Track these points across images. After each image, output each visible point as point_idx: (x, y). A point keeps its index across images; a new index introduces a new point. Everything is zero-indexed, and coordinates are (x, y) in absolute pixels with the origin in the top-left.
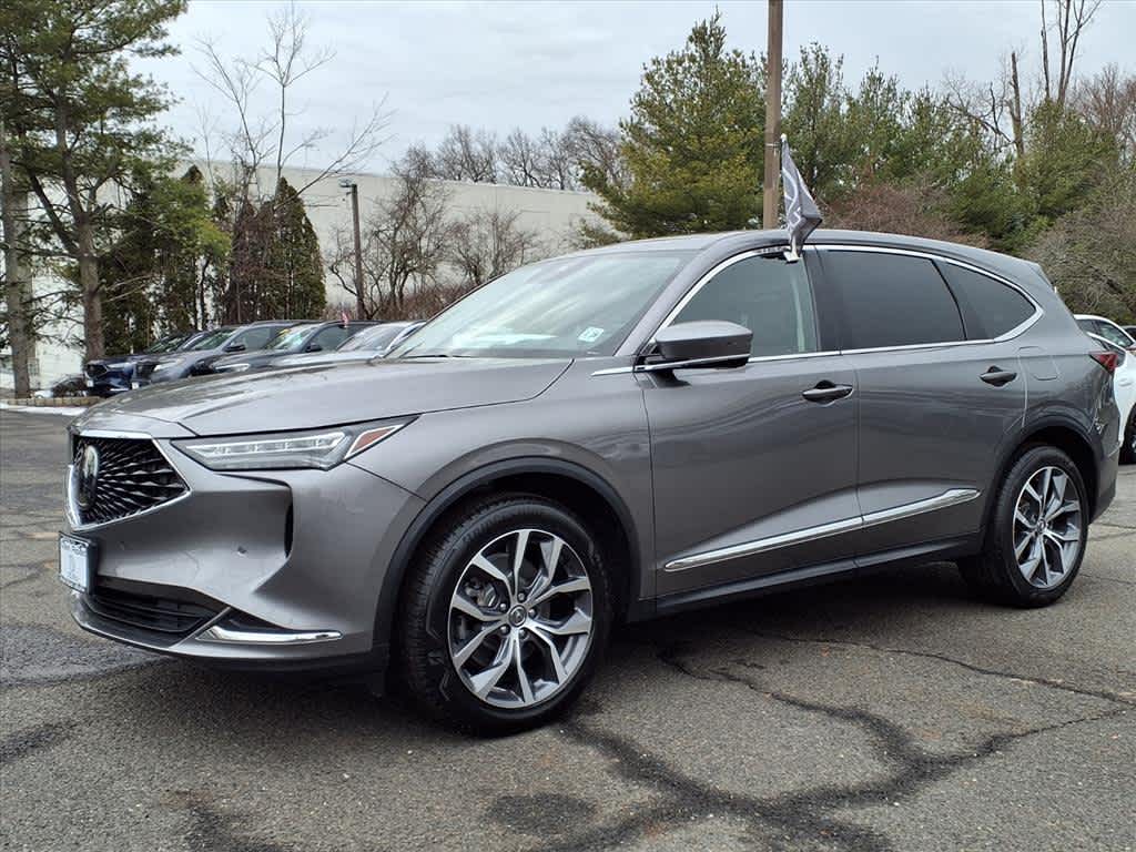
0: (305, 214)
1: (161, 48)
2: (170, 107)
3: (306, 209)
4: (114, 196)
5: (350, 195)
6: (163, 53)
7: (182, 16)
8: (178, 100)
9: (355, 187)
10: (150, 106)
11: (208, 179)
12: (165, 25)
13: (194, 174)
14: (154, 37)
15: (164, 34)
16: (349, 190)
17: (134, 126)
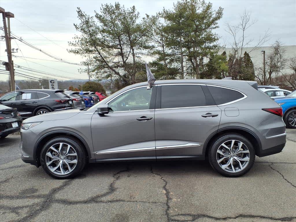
0: (250, 60)
1: (215, 27)
2: (219, 39)
3: (251, 58)
4: (206, 60)
5: (263, 54)
6: (216, 28)
7: (221, 19)
8: (220, 37)
9: (264, 52)
10: (215, 40)
11: (228, 54)
12: (216, 22)
13: (224, 53)
14: (214, 25)
15: (217, 24)
16: (263, 52)
17: (212, 45)
